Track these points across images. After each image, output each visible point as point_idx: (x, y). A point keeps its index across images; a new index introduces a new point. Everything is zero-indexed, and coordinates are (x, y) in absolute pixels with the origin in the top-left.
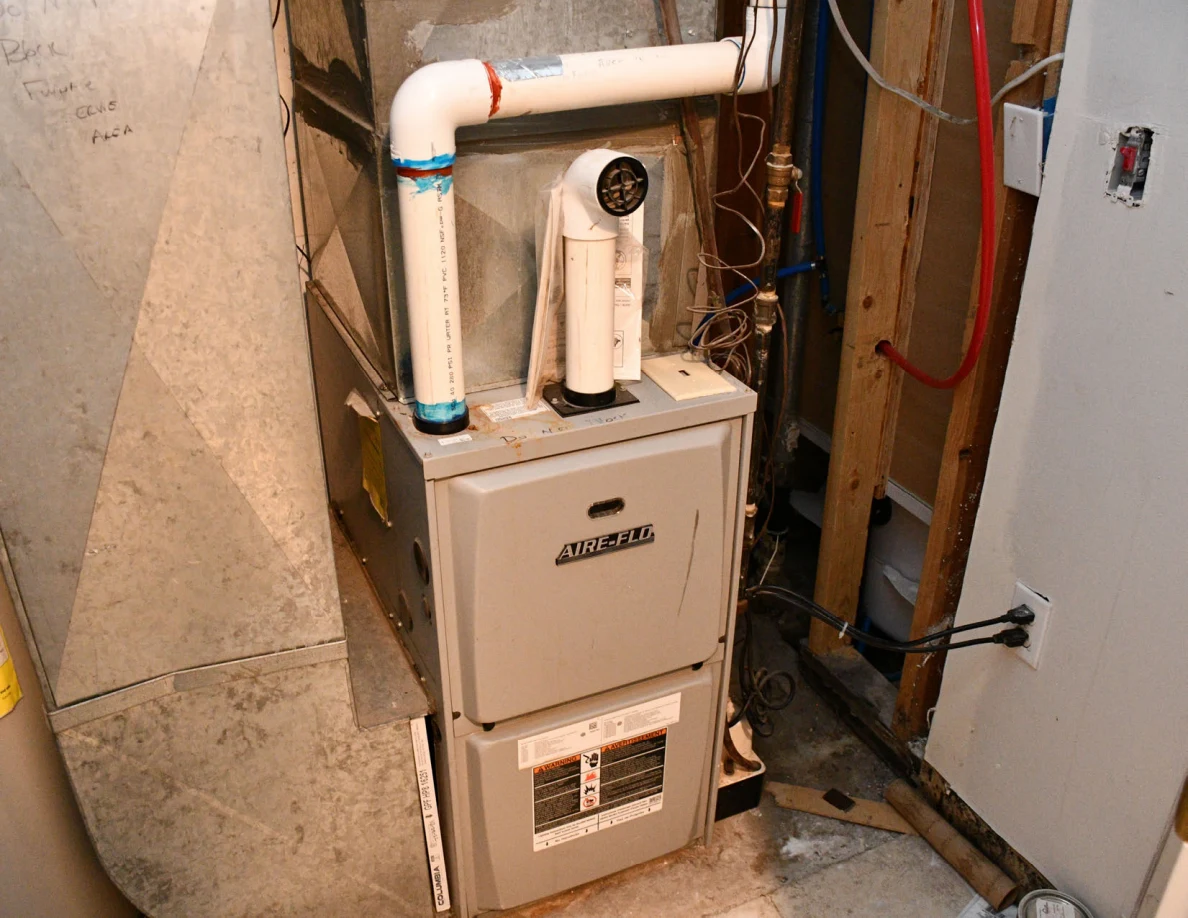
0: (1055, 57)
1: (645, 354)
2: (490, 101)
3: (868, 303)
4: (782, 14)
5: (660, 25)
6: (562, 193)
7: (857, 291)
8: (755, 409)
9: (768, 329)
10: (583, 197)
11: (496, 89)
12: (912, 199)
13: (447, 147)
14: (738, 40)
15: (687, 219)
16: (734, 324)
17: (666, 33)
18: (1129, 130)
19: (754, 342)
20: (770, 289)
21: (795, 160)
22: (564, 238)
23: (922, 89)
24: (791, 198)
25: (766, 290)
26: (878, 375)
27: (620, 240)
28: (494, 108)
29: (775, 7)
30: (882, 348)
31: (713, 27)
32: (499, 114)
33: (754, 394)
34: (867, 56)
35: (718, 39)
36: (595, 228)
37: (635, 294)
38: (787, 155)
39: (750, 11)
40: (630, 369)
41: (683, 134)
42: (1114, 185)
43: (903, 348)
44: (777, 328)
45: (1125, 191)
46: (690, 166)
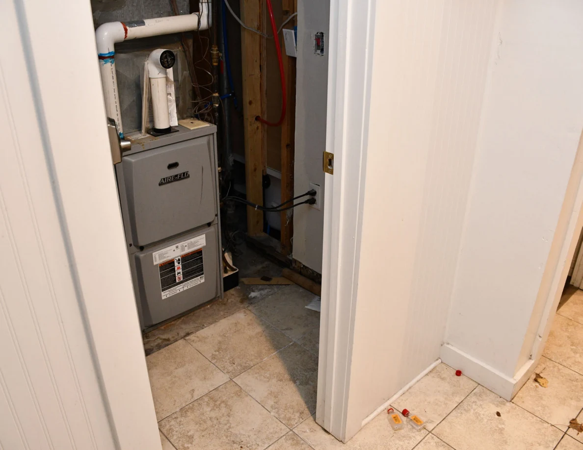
0: (296, 14)
1: (178, 119)
2: (125, 34)
3: (250, 103)
4: (210, 4)
5: (172, 10)
6: (148, 64)
7: (247, 98)
8: (216, 131)
9: (217, 105)
10: (156, 64)
11: (126, 30)
12: (260, 66)
13: (112, 49)
14: (198, 13)
15: (186, 73)
16: (206, 106)
17: (174, 12)
18: (317, 33)
19: (214, 110)
20: (217, 92)
21: (219, 50)
22: (150, 78)
23: (259, 28)
24: (220, 62)
25: (215, 93)
26: (258, 128)
27: (167, 79)
28: (126, 36)
29: (208, 2)
30: (257, 118)
31: (189, 11)
32: (128, 38)
33: (216, 126)
34: (239, 17)
35: (191, 13)
36: (160, 74)
37: (173, 98)
38: (216, 48)
39: (200, 4)
40: (175, 122)
41: (183, 45)
42: (316, 51)
43: (265, 118)
44: (220, 105)
45: (319, 52)
46: (186, 56)
